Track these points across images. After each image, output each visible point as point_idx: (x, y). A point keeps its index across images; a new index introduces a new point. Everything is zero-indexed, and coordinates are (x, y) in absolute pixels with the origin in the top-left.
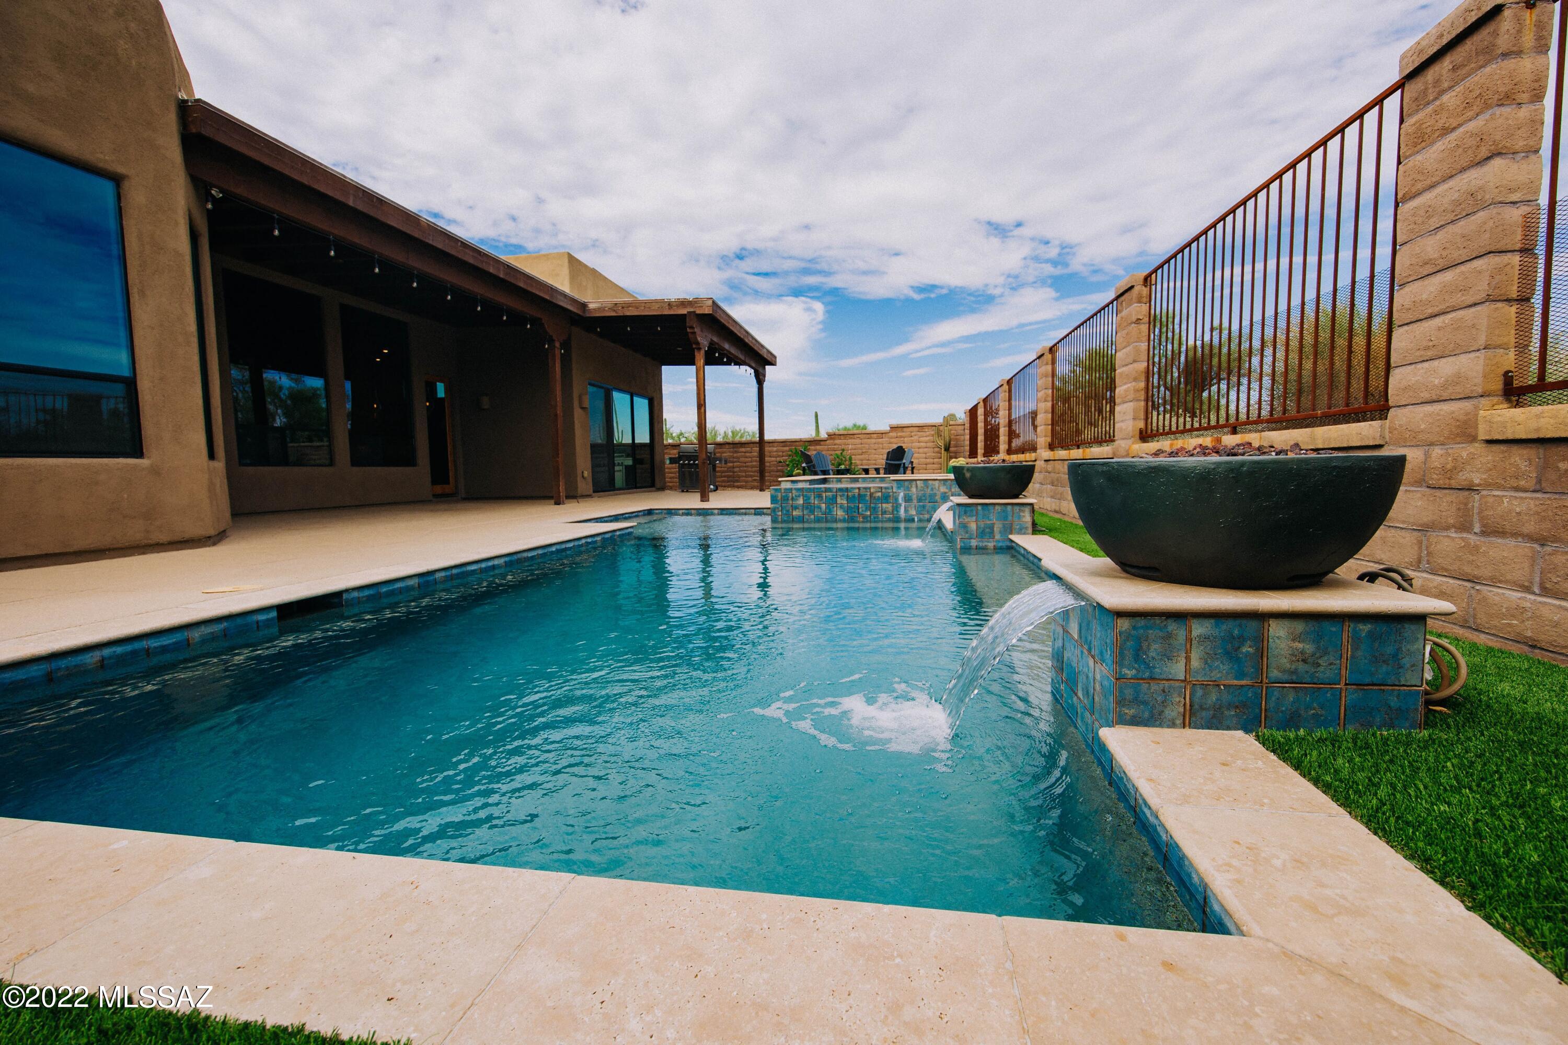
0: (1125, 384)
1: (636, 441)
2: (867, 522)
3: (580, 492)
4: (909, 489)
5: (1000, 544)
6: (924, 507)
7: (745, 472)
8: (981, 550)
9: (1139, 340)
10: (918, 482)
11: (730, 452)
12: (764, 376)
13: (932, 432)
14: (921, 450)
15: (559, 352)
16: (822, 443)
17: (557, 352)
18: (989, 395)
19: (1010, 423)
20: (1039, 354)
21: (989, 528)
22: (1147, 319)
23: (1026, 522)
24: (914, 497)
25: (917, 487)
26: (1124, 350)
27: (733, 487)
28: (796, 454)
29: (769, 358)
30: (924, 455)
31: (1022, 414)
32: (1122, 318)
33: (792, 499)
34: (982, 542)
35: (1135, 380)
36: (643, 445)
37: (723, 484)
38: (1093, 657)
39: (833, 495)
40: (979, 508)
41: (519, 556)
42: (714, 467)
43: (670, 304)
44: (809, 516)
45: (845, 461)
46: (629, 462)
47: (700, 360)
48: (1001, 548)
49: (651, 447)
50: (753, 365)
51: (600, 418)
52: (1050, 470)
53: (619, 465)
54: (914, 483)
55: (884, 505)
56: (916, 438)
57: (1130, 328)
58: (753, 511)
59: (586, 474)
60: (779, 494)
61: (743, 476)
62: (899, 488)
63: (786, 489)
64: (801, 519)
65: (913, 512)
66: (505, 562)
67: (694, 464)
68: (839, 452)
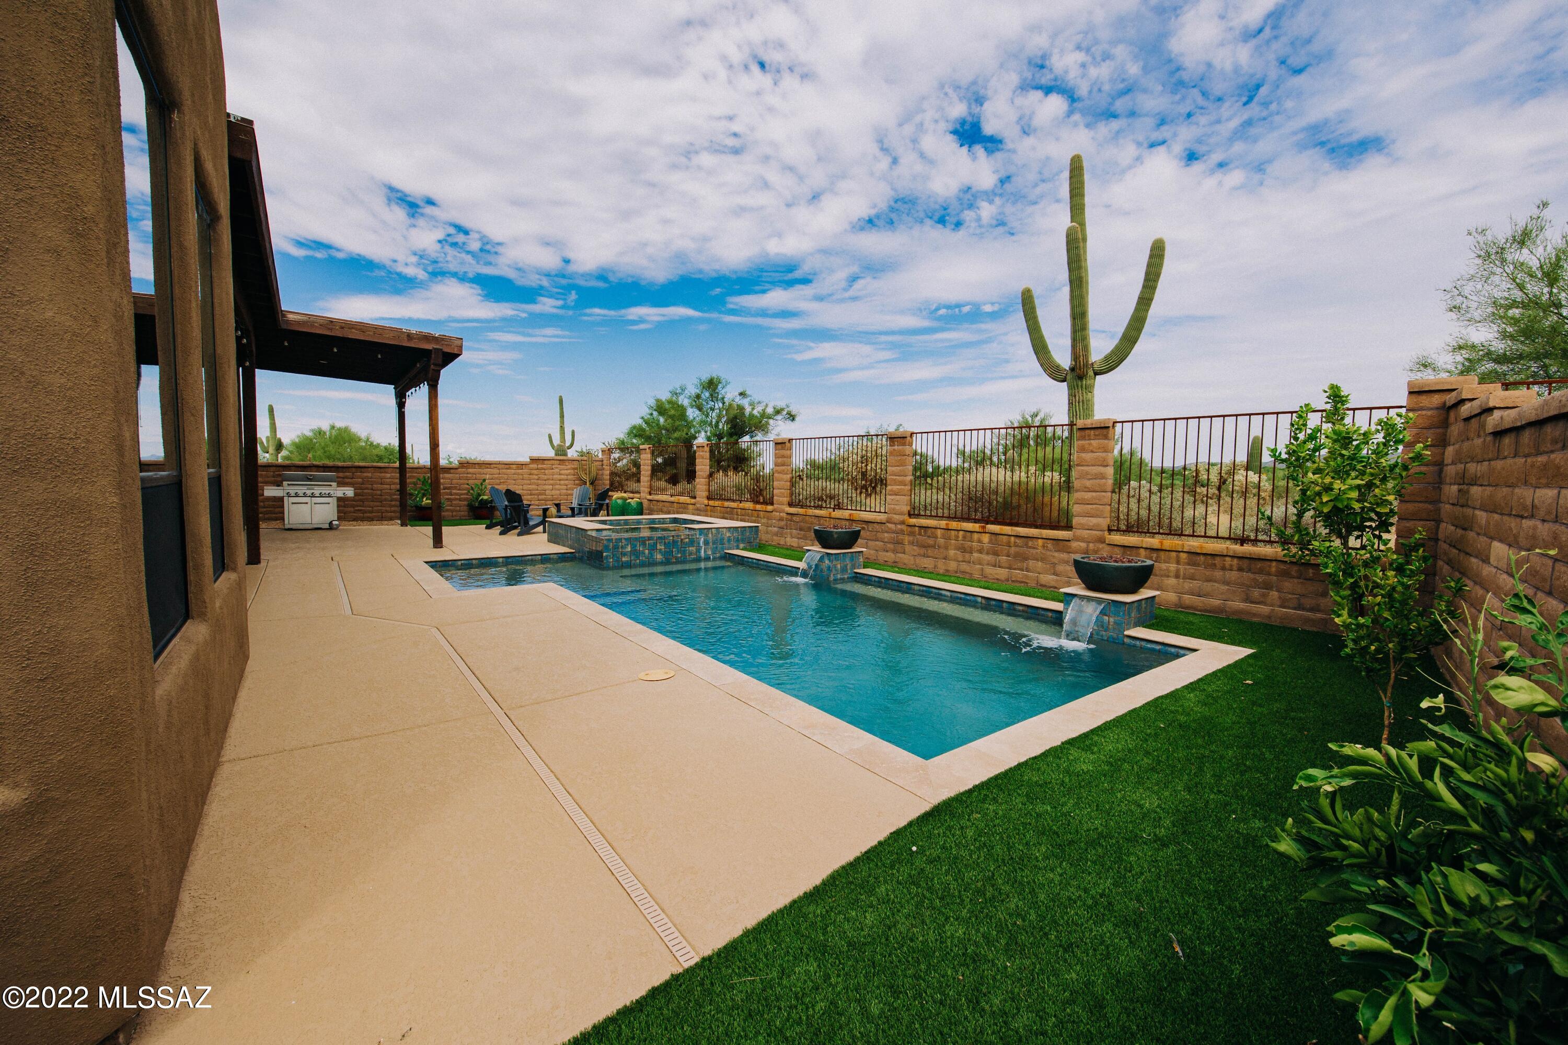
2: (679, 562)
4: (707, 535)
5: (850, 576)
6: (716, 548)
8: (842, 580)
10: (714, 530)
13: (573, 465)
14: (562, 482)
21: (846, 567)
33: (622, 547)
34: (843, 575)
39: (654, 543)
40: (841, 555)
43: (409, 336)
44: (635, 561)
54: (711, 530)
55: (691, 549)
56: (557, 470)
62: (700, 535)
64: (629, 564)
65: (710, 552)
68: (478, 482)
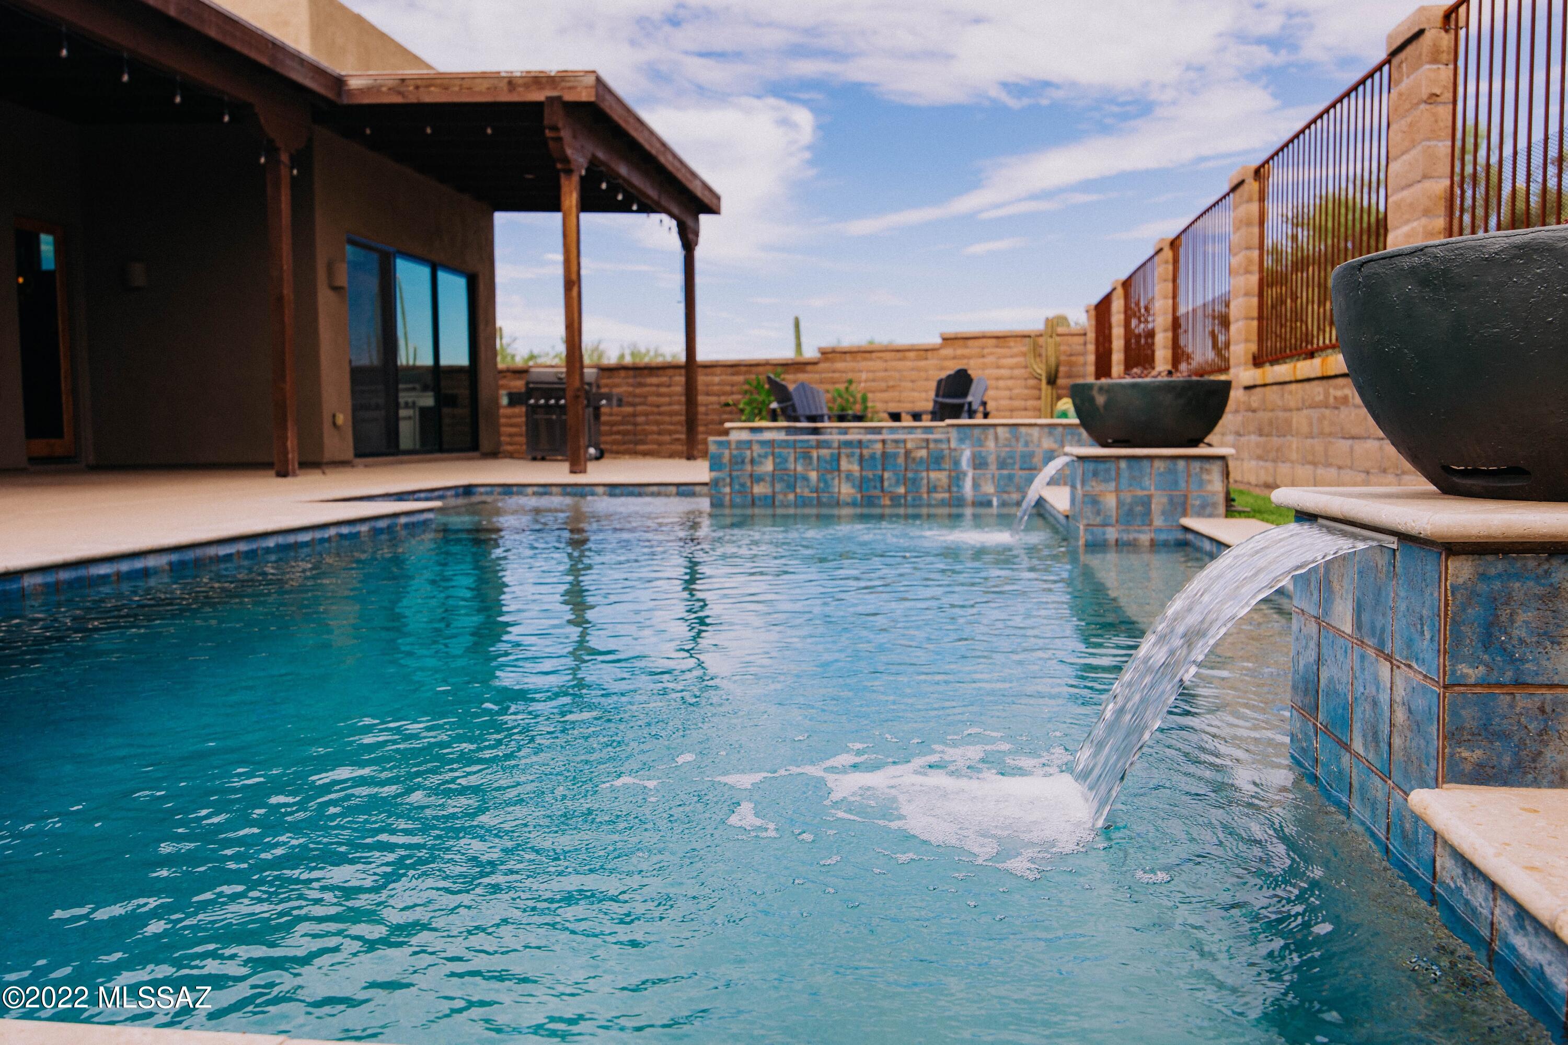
0: (1407, 222)
1: (444, 362)
2: (899, 505)
3: (327, 456)
4: (981, 443)
5: (1163, 537)
6: (1010, 478)
7: (658, 423)
8: (1130, 546)
9: (1434, 135)
10: (1000, 430)
11: (628, 385)
12: (697, 234)
13: (1022, 347)
14: (1001, 383)
15: (288, 173)
16: (809, 368)
17: (284, 171)
18: (1135, 272)
19: (1176, 324)
20: (1235, 182)
21: (1143, 504)
22: (1450, 95)
23: (1214, 494)
24: (992, 459)
25: (996, 438)
26: (1405, 157)
27: (634, 453)
28: (758, 388)
29: (707, 199)
30: (1007, 393)
31: (1200, 302)
32: (1400, 94)
33: (752, 461)
34: (1128, 532)
35: (1427, 212)
36: (454, 371)
37: (615, 447)
38: (1389, 658)
39: (832, 455)
40: (1123, 464)
41: (199, 552)
42: (597, 409)
43: (512, 83)
44: (785, 495)
45: (855, 402)
46: (428, 401)
47: (571, 197)
48: (1165, 544)
49: (471, 372)
50: (676, 211)
51: (370, 309)
52: (1255, 405)
53: (407, 406)
54: (991, 431)
55: (933, 475)
56: (993, 358)
57: (1417, 113)
58: (673, 490)
59: (340, 419)
60: (727, 452)
61: (652, 433)
62: (961, 440)
63: (739, 443)
64: (770, 501)
65: (989, 488)
66: (171, 564)
67: (557, 404)
68: (841, 387)
